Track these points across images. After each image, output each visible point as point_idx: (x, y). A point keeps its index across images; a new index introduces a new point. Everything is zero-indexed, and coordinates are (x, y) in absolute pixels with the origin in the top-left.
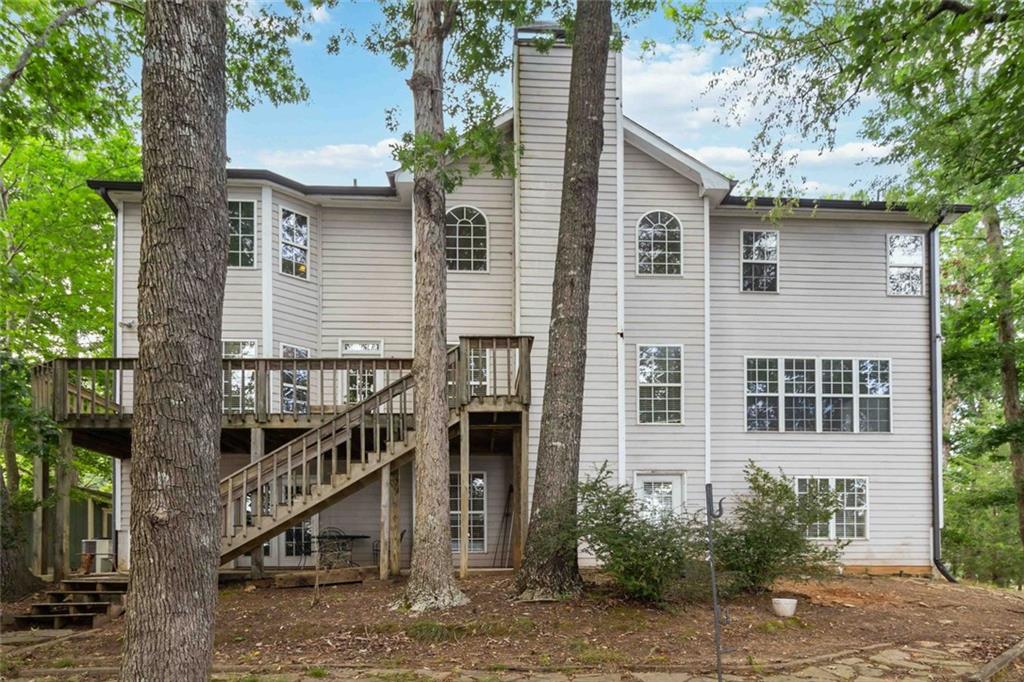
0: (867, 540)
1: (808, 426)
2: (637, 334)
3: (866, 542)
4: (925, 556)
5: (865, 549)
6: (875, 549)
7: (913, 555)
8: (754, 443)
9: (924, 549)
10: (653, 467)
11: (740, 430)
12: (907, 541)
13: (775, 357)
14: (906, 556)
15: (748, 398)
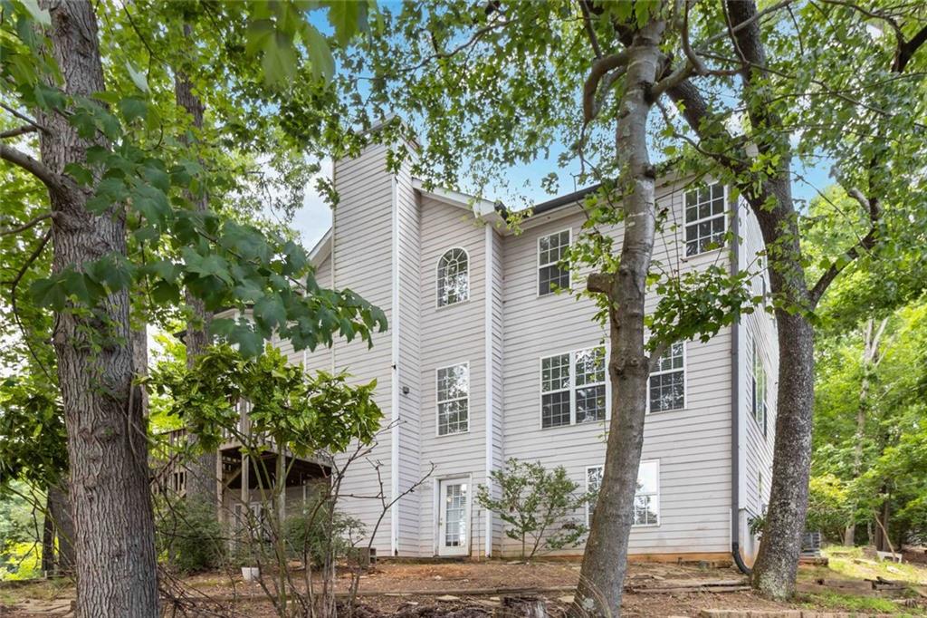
0: (657, 527)
1: (599, 416)
2: (437, 359)
3: (656, 530)
4: (724, 540)
5: (655, 536)
6: (666, 536)
7: (712, 541)
8: (550, 439)
9: (723, 533)
10: (449, 472)
11: (536, 428)
12: (702, 525)
13: (567, 352)
14: (702, 541)
15: (544, 396)
